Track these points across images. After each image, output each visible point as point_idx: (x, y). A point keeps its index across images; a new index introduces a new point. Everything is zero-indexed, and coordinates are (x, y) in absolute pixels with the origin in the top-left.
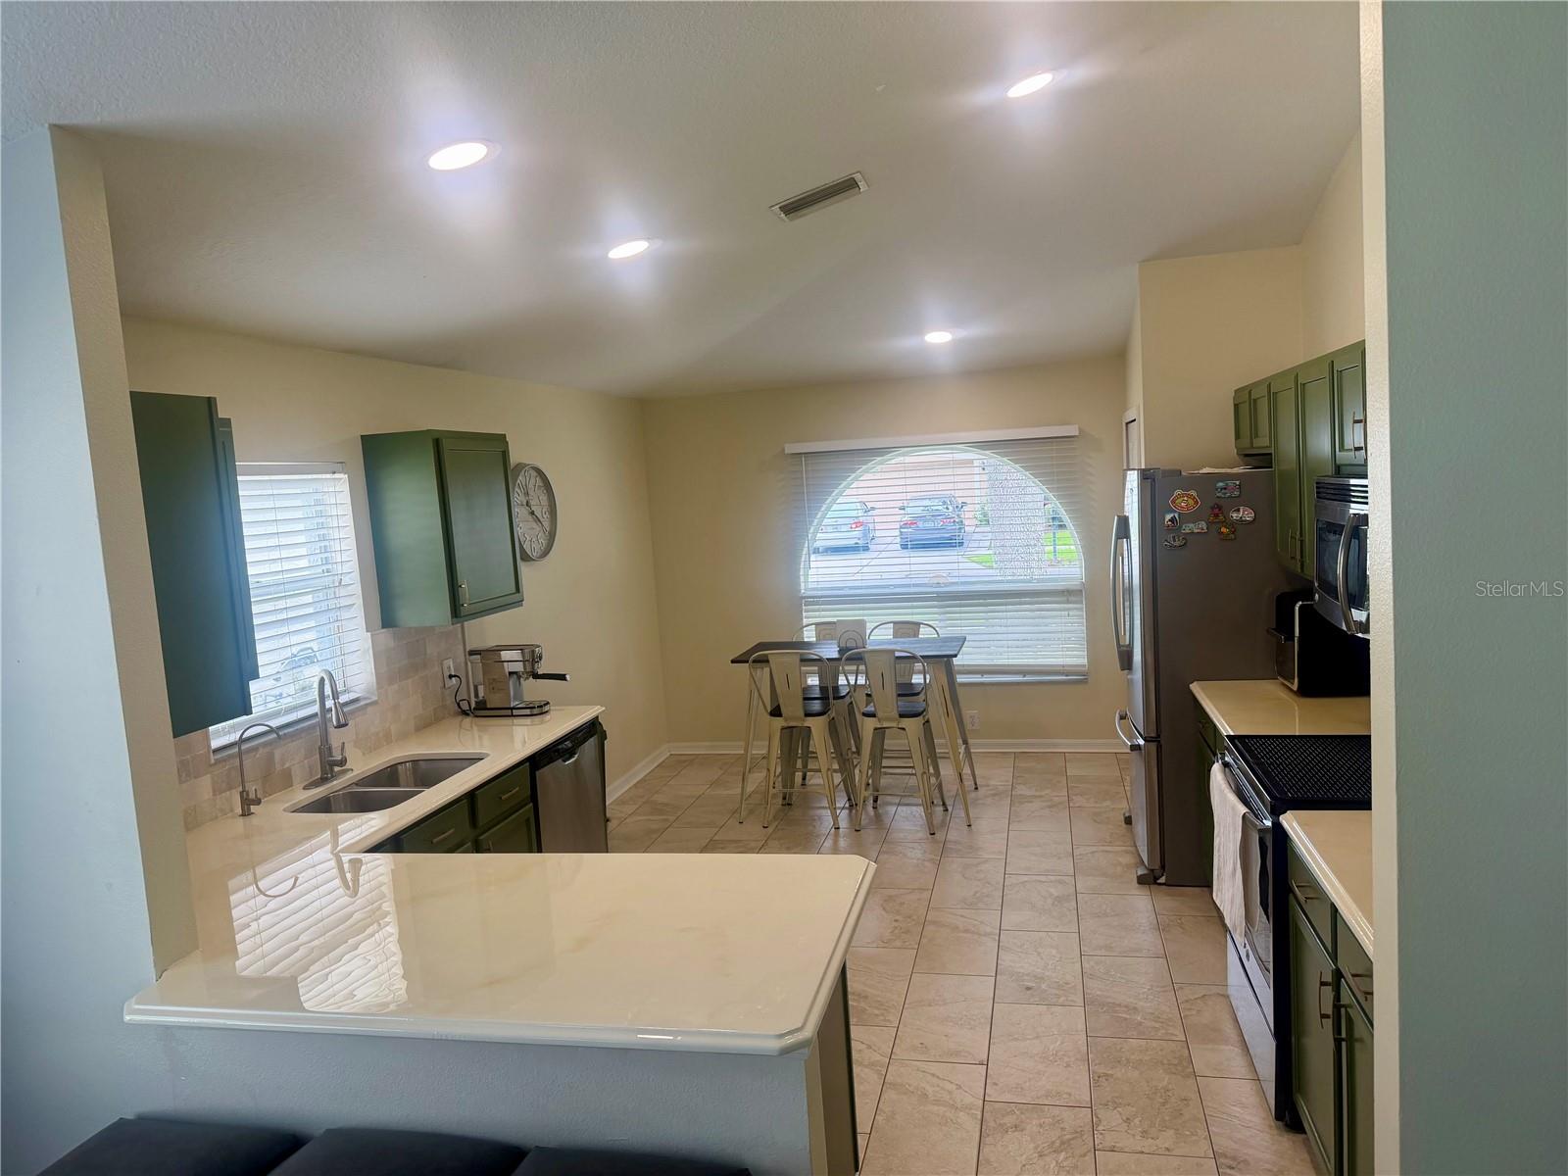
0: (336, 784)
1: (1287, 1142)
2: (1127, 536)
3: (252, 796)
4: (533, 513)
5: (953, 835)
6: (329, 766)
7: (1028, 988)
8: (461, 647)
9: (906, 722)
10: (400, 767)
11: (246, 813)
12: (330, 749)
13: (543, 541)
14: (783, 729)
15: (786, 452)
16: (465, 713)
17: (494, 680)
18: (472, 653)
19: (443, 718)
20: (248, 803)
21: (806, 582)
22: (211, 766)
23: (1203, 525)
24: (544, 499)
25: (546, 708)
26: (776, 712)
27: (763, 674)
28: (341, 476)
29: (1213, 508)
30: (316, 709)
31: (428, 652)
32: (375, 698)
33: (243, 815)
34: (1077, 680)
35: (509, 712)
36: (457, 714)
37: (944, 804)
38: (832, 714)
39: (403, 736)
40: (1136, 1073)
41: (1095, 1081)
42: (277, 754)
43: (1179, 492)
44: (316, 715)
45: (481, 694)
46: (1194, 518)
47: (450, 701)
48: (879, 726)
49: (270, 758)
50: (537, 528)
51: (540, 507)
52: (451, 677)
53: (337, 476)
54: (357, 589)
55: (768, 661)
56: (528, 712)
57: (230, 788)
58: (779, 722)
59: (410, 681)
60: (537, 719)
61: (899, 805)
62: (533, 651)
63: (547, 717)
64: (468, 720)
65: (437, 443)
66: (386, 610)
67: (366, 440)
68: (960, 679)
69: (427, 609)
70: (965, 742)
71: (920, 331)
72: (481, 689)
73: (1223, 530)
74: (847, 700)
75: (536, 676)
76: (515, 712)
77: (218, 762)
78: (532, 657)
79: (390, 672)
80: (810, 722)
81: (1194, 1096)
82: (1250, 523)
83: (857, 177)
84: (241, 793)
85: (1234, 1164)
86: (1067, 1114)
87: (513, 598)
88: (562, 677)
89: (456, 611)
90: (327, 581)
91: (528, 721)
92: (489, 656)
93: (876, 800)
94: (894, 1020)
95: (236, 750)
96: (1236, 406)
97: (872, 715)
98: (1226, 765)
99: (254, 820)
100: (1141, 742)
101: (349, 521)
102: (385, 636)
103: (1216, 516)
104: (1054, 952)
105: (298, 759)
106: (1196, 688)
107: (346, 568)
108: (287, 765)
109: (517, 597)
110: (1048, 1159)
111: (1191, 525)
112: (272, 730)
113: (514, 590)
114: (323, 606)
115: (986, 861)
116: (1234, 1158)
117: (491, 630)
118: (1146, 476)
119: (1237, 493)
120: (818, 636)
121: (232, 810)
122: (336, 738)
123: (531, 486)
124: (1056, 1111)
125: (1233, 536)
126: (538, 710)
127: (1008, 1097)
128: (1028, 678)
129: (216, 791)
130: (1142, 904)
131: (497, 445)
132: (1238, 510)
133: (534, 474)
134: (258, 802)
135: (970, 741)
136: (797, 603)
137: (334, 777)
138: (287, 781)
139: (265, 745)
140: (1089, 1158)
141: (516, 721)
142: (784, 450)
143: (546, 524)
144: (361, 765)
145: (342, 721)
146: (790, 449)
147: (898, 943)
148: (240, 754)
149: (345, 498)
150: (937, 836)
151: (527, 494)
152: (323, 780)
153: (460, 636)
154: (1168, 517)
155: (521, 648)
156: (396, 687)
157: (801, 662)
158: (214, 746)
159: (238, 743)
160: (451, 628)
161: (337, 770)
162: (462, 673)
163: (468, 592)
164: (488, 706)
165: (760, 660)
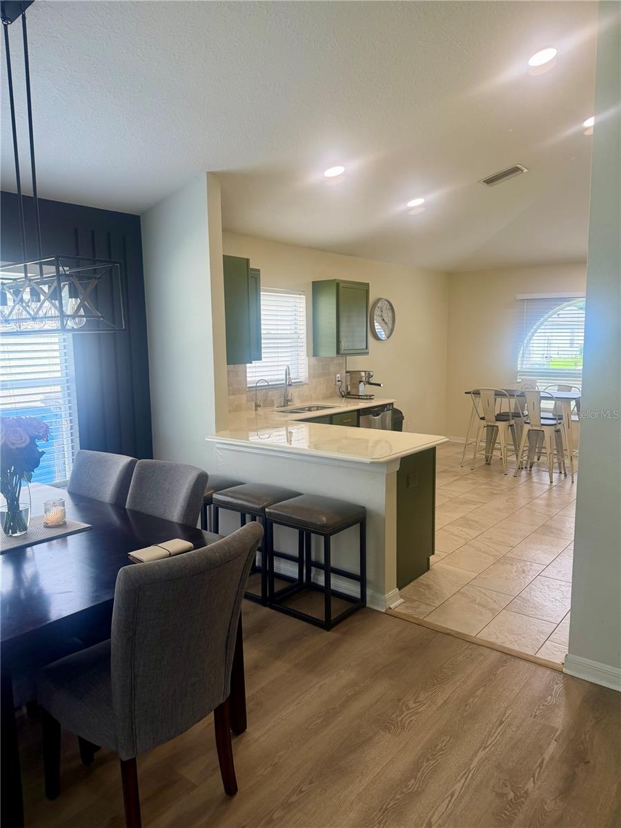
0: (288, 408)
3: (258, 404)
4: (384, 320)
6: (287, 401)
8: (345, 370)
9: (545, 428)
12: (287, 395)
13: (387, 332)
14: (485, 426)
15: (518, 298)
16: (343, 396)
17: (354, 383)
18: (347, 372)
19: (334, 397)
20: (257, 406)
21: (521, 364)
22: (247, 392)
24: (390, 314)
25: (372, 397)
26: (483, 419)
27: (480, 402)
28: (304, 297)
30: (284, 382)
31: (331, 369)
32: (307, 383)
33: (255, 410)
35: (357, 397)
36: (340, 396)
38: (512, 422)
39: (317, 399)
42: (270, 393)
44: (283, 384)
45: (349, 390)
47: (337, 390)
48: (531, 428)
49: (267, 393)
50: (386, 327)
51: (388, 319)
52: (339, 381)
53: (301, 296)
54: (305, 340)
55: (479, 394)
56: (366, 398)
57: (252, 401)
58: (484, 423)
59: (322, 379)
60: (369, 401)
62: (369, 373)
63: (373, 401)
64: (344, 399)
65: (338, 284)
66: (315, 350)
67: (313, 282)
69: (328, 351)
72: (349, 386)
75: (370, 384)
76: (361, 397)
77: (249, 391)
78: (370, 376)
79: (314, 374)
80: (498, 424)
83: (521, 166)
84: (255, 403)
86: (535, 565)
87: (364, 352)
88: (379, 385)
89: (338, 352)
90: (294, 336)
91: (365, 401)
92: (354, 374)
99: (259, 412)
101: (304, 313)
102: (313, 359)
105: (276, 397)
107: (301, 332)
108: (273, 398)
109: (366, 351)
112: (268, 385)
113: (365, 348)
114: (293, 345)
117: (358, 363)
121: (252, 408)
122: (291, 390)
123: (384, 308)
124: (531, 563)
126: (369, 397)
127: (515, 557)
129: (248, 401)
131: (364, 289)
133: (386, 302)
134: (260, 406)
137: (287, 405)
138: (272, 405)
139: (266, 389)
141: (361, 400)
142: (516, 298)
143: (390, 326)
144: (297, 404)
145: (290, 383)
146: (520, 297)
148: (256, 390)
149: (304, 305)
151: (382, 311)
152: (284, 406)
153: (344, 366)
155: (365, 372)
156: (316, 380)
157: (496, 395)
158: (248, 386)
159: (256, 387)
160: (341, 362)
161: (289, 403)
162: (344, 381)
163: (343, 345)
164: (351, 394)
165: (477, 393)
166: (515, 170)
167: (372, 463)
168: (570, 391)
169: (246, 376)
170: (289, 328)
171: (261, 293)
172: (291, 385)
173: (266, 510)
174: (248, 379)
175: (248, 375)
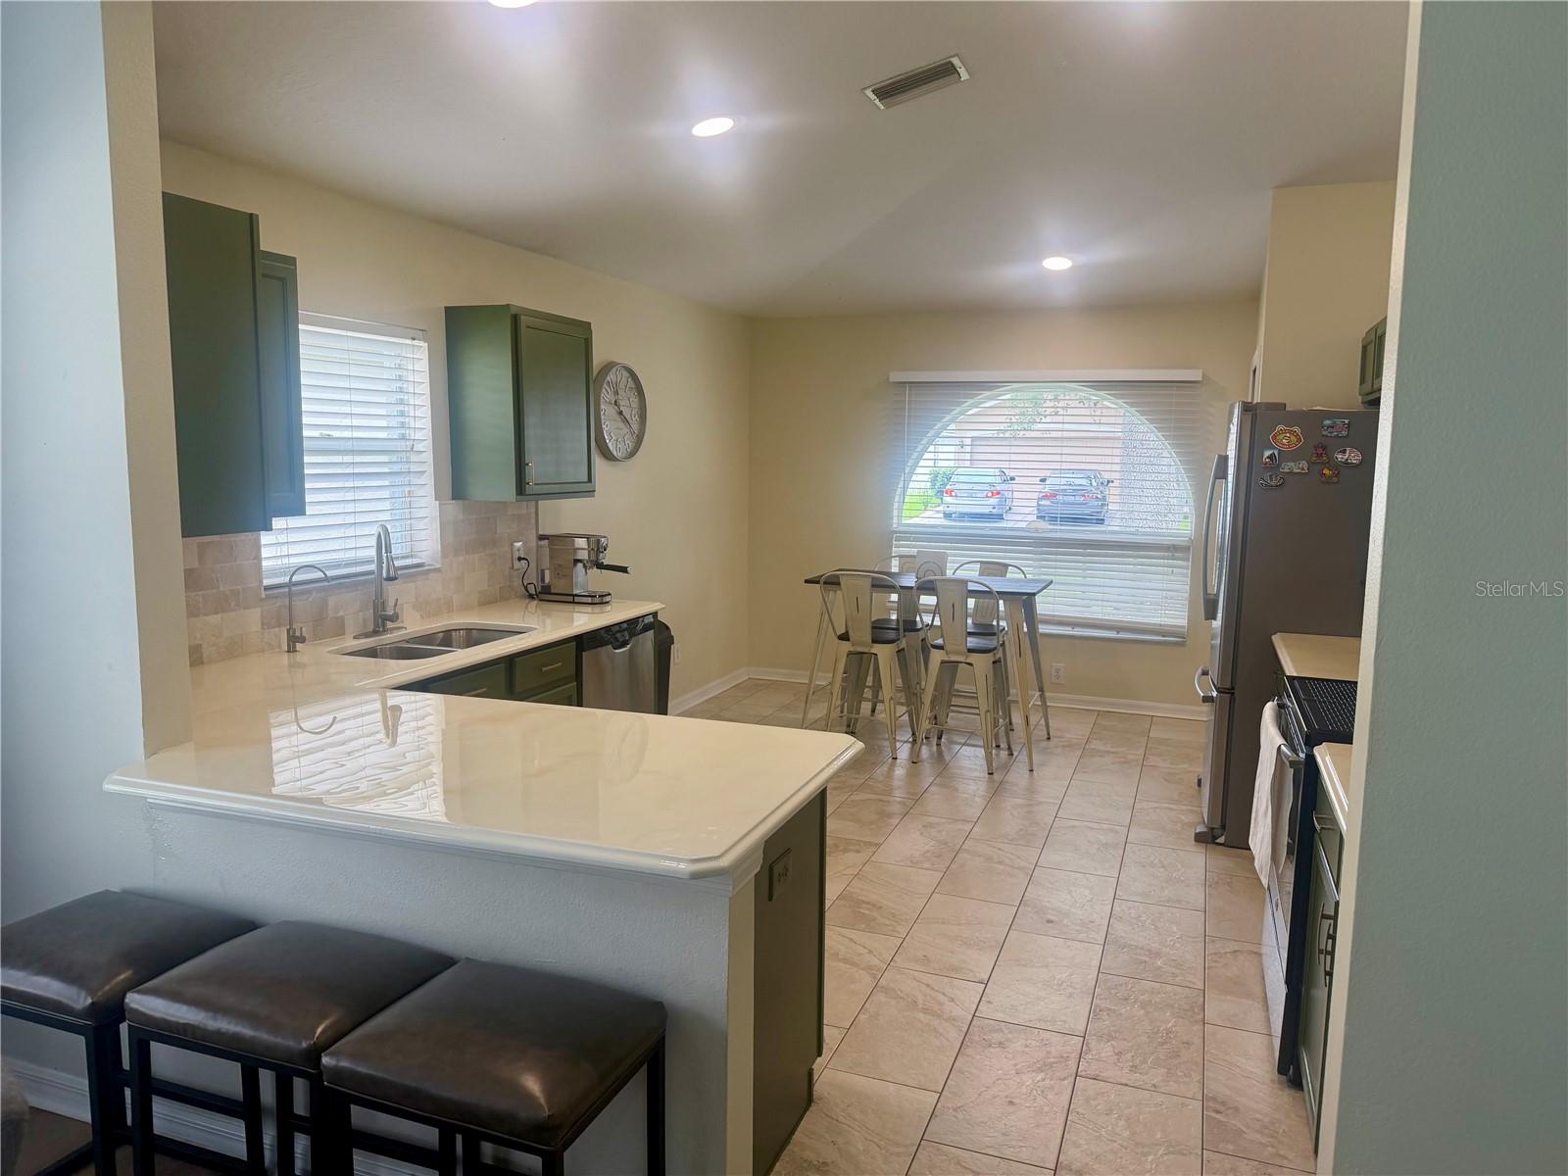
0: (388, 638)
1: (1286, 1096)
2: (1225, 477)
3: (298, 634)
4: (621, 413)
5: (1012, 777)
6: (382, 620)
7: (1049, 921)
8: (534, 532)
9: (974, 658)
10: (453, 633)
11: (291, 650)
12: (383, 604)
13: (630, 443)
14: (850, 653)
15: (891, 380)
16: (531, 597)
17: (560, 566)
18: (542, 538)
19: (507, 599)
20: (294, 640)
21: (900, 516)
22: (262, 600)
23: (1304, 464)
24: (635, 402)
25: (608, 599)
26: (844, 637)
27: (837, 597)
28: (422, 343)
29: (1316, 447)
30: (373, 567)
31: (498, 530)
32: (438, 566)
33: (288, 651)
34: (1172, 641)
35: (570, 599)
36: (523, 597)
37: (1009, 748)
38: (903, 644)
39: (466, 608)
40: (1142, 1012)
41: (1094, 1013)
42: (332, 601)
43: (1281, 427)
44: (371, 573)
45: (547, 580)
46: (1294, 456)
47: (517, 583)
48: (946, 659)
49: (323, 602)
50: (626, 430)
51: (629, 409)
52: (520, 559)
53: (416, 342)
54: (428, 457)
55: (839, 584)
56: (589, 600)
57: (279, 626)
58: (846, 647)
59: (477, 556)
60: (597, 608)
61: (964, 745)
62: (598, 541)
63: (608, 608)
64: (535, 602)
65: (515, 319)
66: (457, 481)
67: (448, 310)
68: (1042, 629)
69: (494, 484)
70: (1041, 690)
71: (1039, 257)
72: (547, 573)
73: (1326, 471)
74: (921, 635)
75: (601, 566)
76: (577, 599)
77: (268, 597)
78: (597, 546)
79: (455, 544)
80: (877, 649)
81: (1198, 1041)
82: (1356, 466)
83: (956, 61)
84: (288, 631)
85: (1222, 1109)
86: (1056, 1038)
87: (584, 488)
88: (624, 570)
89: (521, 488)
90: (401, 445)
91: (589, 609)
92: (558, 542)
93: (940, 738)
94: (902, 930)
95: (287, 590)
96: (1365, 348)
97: (941, 647)
98: (1281, 706)
99: (298, 657)
100: (1215, 694)
101: (425, 389)
102: (453, 508)
103: (1319, 456)
104: (1087, 892)
105: (353, 610)
106: (1277, 639)
107: (419, 435)
108: (341, 614)
109: (587, 487)
110: (1024, 1077)
111: (1292, 464)
112: (326, 579)
113: (586, 479)
114: (396, 468)
115: (1040, 803)
116: (1223, 1103)
117: (567, 516)
118: (1247, 408)
119: (1344, 433)
120: (901, 566)
121: (280, 647)
122: (392, 591)
123: (622, 386)
124: (1044, 1035)
125: (1335, 479)
126: (599, 600)
127: (1000, 1016)
128: (1123, 635)
129: (265, 625)
130: (1197, 861)
131: (579, 335)
132: (1344, 452)
133: (626, 374)
134: (302, 640)
135: (1047, 694)
136: (889, 537)
137: (385, 631)
138: (339, 630)
139: (319, 590)
140: (1068, 1083)
141: (578, 608)
142: (888, 379)
143: (635, 427)
144: (413, 625)
145: (392, 574)
146: (896, 377)
147: (927, 865)
148: (290, 595)
149: (423, 365)
150: (995, 776)
151: (616, 393)
152: (375, 633)
153: (533, 521)
154: (1267, 453)
155: (588, 537)
156: (461, 559)
157: (873, 586)
158: (266, 582)
159: (291, 584)
160: (524, 511)
161: (389, 625)
162: (532, 558)
163: (534, 471)
164: (553, 591)
165: (832, 582)
166: (944, 71)
167: (696, 876)
168: (1004, 574)
169: (258, 558)
170: (383, 423)
171: (301, 326)
172: (395, 579)
173: (326, 1060)
174: (264, 563)
175: (265, 552)
